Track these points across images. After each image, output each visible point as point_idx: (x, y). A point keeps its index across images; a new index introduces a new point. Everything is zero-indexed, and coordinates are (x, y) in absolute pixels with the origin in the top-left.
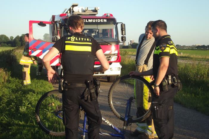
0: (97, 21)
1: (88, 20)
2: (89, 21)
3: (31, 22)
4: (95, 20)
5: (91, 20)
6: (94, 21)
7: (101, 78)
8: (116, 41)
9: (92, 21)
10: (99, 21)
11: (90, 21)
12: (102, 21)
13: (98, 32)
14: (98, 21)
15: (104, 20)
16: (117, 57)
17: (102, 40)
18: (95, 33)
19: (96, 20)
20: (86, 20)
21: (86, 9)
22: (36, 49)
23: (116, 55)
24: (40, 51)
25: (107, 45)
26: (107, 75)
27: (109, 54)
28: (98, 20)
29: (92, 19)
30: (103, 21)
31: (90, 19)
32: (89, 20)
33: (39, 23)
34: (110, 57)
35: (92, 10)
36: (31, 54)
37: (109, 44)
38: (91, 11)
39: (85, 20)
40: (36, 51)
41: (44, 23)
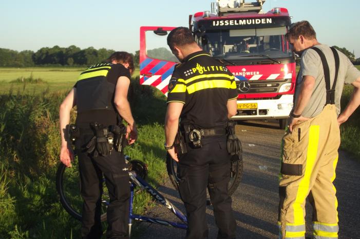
0: (254, 23)
1: (238, 22)
2: (240, 24)
3: (143, 30)
4: (250, 20)
5: (244, 21)
6: (249, 22)
7: (265, 121)
8: (290, 57)
9: (245, 24)
10: (258, 21)
11: (242, 22)
12: (263, 21)
13: (262, 42)
14: (257, 23)
15: (268, 20)
16: (290, 84)
17: (263, 56)
18: (257, 43)
19: (253, 20)
20: (236, 21)
21: (242, 2)
22: (151, 73)
23: (288, 81)
24: (158, 77)
25: (272, 64)
26: (272, 116)
27: (276, 80)
28: (256, 20)
29: (246, 19)
30: (266, 22)
31: (242, 19)
32: (240, 21)
33: (156, 30)
34: (278, 85)
35: (253, 4)
36: (143, 82)
37: (275, 63)
38: (250, 6)
39: (234, 22)
40: (151, 76)
41: (163, 29)
